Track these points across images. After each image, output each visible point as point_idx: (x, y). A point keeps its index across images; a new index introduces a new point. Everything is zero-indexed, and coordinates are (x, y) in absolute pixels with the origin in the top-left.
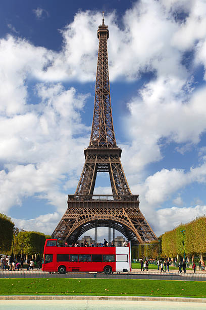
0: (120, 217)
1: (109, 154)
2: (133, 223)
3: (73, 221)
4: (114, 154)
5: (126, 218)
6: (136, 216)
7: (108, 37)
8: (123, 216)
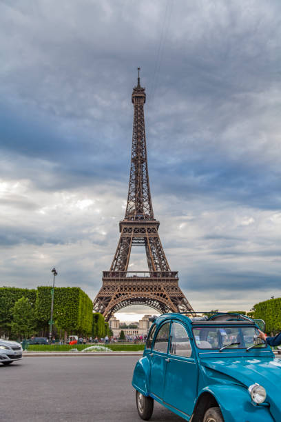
0: (158, 295)
1: (146, 227)
2: (172, 301)
3: (109, 299)
4: (151, 227)
5: (165, 296)
6: (175, 293)
7: (145, 102)
8: (162, 294)
